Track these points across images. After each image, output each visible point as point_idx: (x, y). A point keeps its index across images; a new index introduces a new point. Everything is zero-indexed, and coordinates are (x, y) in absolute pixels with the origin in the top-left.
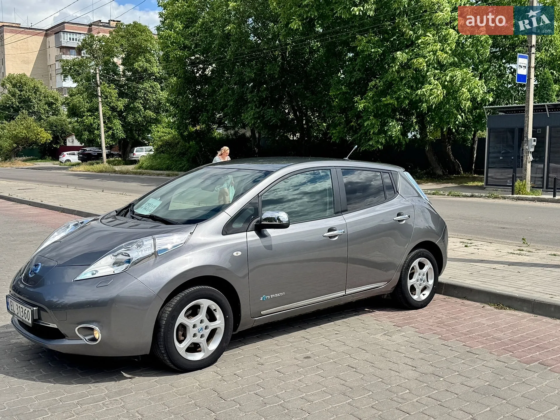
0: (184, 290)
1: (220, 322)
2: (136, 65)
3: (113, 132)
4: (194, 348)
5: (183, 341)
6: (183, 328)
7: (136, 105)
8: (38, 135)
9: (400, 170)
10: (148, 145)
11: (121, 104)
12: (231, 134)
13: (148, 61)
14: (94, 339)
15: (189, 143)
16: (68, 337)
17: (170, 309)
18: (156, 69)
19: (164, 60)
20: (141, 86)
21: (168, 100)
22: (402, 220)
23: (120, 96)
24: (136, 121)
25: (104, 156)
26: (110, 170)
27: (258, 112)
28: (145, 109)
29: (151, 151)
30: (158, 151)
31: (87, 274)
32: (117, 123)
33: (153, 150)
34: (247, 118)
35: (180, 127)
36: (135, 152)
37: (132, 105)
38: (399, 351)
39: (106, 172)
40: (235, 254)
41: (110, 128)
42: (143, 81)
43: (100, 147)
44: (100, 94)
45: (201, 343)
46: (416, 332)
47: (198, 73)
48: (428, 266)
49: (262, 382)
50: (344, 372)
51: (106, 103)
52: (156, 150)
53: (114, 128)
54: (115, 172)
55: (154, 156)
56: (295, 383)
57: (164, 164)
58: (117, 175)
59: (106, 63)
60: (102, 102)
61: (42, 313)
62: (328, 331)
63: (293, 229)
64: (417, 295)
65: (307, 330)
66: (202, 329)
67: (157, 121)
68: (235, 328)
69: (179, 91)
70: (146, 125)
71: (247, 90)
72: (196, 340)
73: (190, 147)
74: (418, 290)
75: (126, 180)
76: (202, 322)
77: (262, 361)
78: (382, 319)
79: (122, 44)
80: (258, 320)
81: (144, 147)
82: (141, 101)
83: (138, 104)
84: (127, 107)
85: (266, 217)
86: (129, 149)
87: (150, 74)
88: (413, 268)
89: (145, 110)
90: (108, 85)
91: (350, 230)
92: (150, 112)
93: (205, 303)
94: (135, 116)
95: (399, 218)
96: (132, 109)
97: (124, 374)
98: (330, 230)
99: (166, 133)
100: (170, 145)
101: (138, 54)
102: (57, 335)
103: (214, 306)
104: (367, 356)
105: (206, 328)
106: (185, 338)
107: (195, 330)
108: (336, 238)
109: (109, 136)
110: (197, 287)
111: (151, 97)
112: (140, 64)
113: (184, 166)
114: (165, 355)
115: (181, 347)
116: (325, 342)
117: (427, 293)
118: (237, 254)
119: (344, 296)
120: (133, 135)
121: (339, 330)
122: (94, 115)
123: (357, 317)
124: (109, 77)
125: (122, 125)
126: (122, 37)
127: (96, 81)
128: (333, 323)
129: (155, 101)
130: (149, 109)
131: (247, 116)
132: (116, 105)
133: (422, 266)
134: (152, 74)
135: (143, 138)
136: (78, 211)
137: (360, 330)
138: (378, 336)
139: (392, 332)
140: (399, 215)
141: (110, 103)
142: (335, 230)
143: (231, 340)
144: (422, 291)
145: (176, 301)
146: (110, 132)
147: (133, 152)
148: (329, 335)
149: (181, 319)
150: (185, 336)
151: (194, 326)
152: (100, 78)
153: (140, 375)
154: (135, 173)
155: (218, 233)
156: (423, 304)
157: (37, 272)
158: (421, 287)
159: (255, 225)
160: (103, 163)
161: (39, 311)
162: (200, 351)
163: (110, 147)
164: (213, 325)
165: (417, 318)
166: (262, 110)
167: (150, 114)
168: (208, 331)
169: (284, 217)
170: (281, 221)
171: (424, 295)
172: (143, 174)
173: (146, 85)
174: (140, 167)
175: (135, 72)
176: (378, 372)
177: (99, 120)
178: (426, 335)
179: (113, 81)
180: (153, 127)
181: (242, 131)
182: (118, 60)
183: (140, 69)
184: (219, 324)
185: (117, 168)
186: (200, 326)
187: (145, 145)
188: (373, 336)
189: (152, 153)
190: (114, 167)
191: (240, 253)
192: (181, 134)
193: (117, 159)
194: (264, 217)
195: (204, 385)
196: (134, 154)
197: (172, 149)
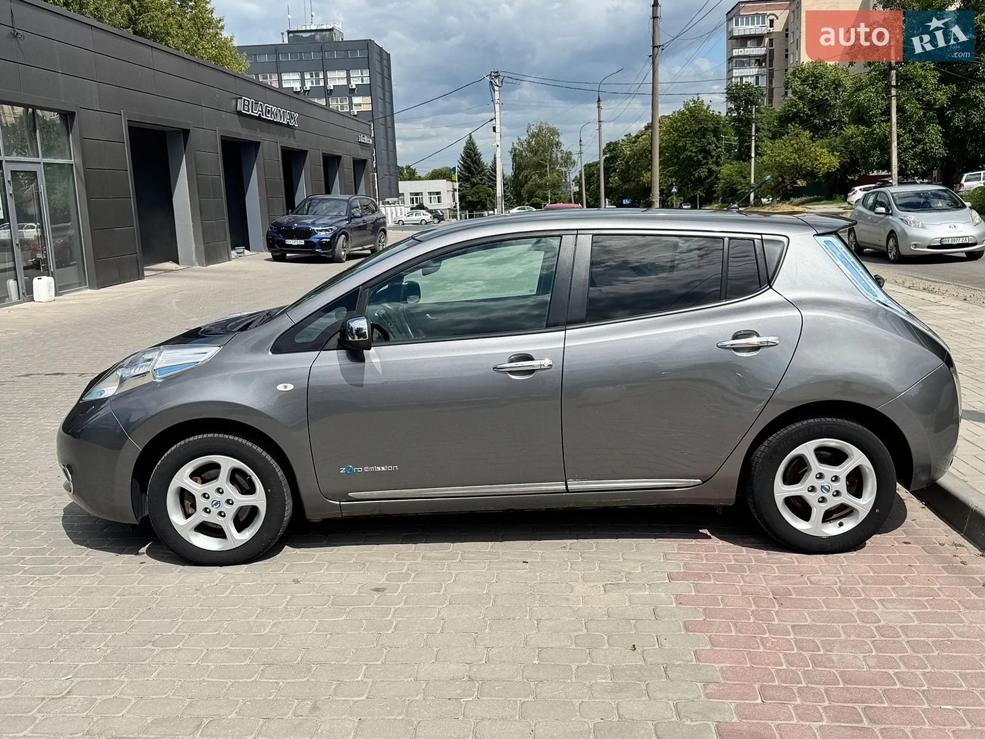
1: (256, 497)
3: (923, 148)
5: (191, 515)
7: (973, 93)
8: (816, 160)
11: (943, 96)
23: (941, 82)
24: (969, 124)
32: (933, 131)
36: (963, 182)
37: (964, 96)
40: (280, 387)
41: (919, 141)
44: (894, 83)
45: (219, 525)
48: (854, 460)
51: (915, 96)
53: (927, 140)
64: (812, 523)
66: (219, 502)
74: (815, 512)
76: (219, 491)
83: (975, 91)
84: (955, 100)
93: (226, 463)
94: (968, 116)
95: (738, 343)
96: (963, 102)
97: (147, 546)
105: (229, 502)
109: (915, 154)
117: (849, 522)
118: (285, 387)
119: (564, 492)
125: (942, 133)
132: (934, 99)
140: (739, 336)
141: (923, 96)
142: (530, 360)
147: (960, 183)
149: (179, 481)
151: (205, 496)
158: (826, 506)
164: (241, 500)
168: (232, 509)
171: (840, 524)
184: (253, 500)
186: (214, 497)
191: (290, 387)
196: (961, 186)
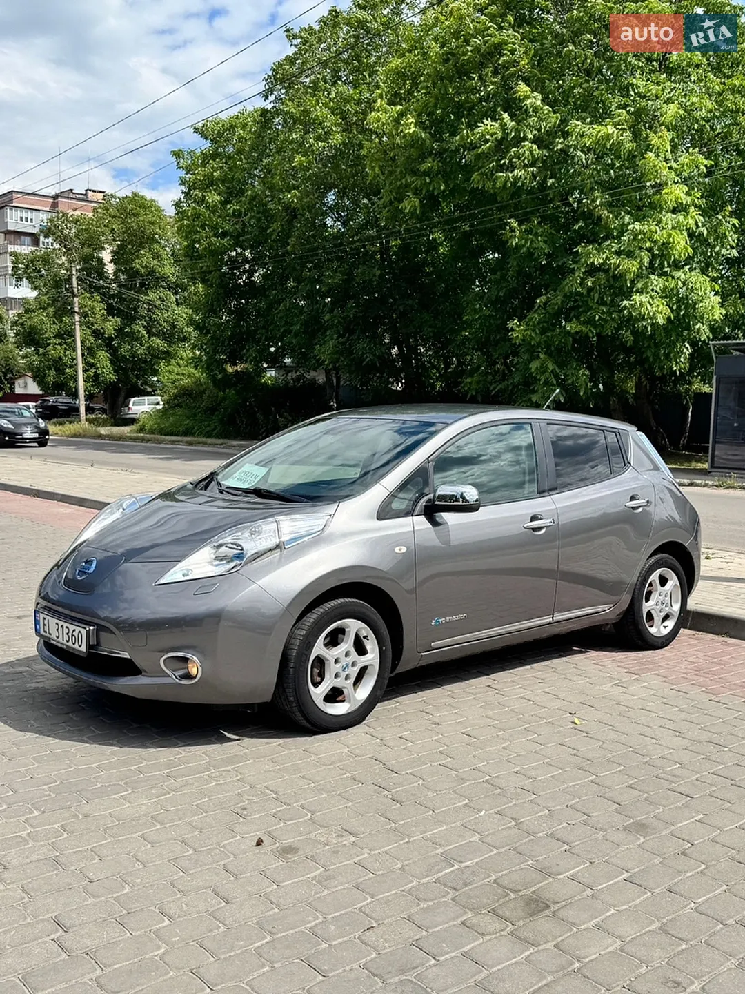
0: (322, 604)
1: (372, 657)
2: (136, 264)
3: (96, 372)
4: (335, 695)
5: (320, 683)
6: (320, 662)
7: (136, 328)
9: (631, 429)
10: (154, 395)
11: (110, 326)
12: (292, 379)
13: (157, 257)
14: (188, 676)
15: (224, 392)
16: (145, 672)
17: (303, 633)
18: (169, 270)
19: (188, 256)
20: (143, 298)
21: (191, 322)
22: (638, 507)
23: (109, 314)
24: (134, 355)
25: (82, 409)
26: (93, 433)
27: (344, 343)
28: (150, 334)
29: (158, 403)
30: (171, 405)
31: (175, 574)
32: (103, 356)
33: (161, 403)
34: (324, 353)
35: (212, 366)
36: (130, 406)
37: (128, 329)
38: (647, 708)
39: (85, 436)
40: (397, 550)
41: (91, 365)
42: (147, 289)
43: (75, 395)
44: (77, 310)
45: (345, 688)
46: (665, 681)
47: (242, 278)
48: (673, 582)
49: (447, 749)
50: (570, 737)
51: (86, 324)
52: (167, 403)
53: (98, 365)
54: (100, 436)
55: (164, 411)
56: (499, 751)
57: (181, 425)
58: (103, 441)
59: (86, 259)
60: (80, 322)
61: (103, 635)
62: (526, 679)
63: (485, 513)
64: (656, 627)
65: (493, 676)
66: (347, 665)
67: (168, 356)
68: (394, 666)
69: (211, 307)
70: (151, 361)
71: (324, 307)
72: (339, 683)
73: (224, 399)
74: (657, 619)
75: (120, 449)
76: (347, 655)
77: (436, 720)
78: (605, 663)
79: (114, 229)
80: (427, 657)
81: (146, 398)
82: (143, 322)
83: (139, 327)
84: (120, 332)
85: (442, 493)
86: (121, 399)
87: (158, 278)
88: (651, 585)
89: (149, 337)
90: (88, 295)
91: (563, 520)
92: (158, 341)
93: (354, 626)
94: (132, 347)
95: (634, 503)
96: (127, 335)
97: (226, 734)
98: (534, 518)
99: (183, 375)
100: (190, 395)
101: (141, 245)
102: (129, 668)
103: (365, 630)
104: (599, 715)
105: (353, 665)
106: (322, 679)
107: (338, 667)
108: (543, 531)
109: (88, 377)
110: (342, 600)
111: (162, 317)
112: (143, 261)
113: (214, 430)
114: (294, 704)
115: (318, 693)
116: (524, 693)
117: (670, 624)
118: (400, 550)
119: (550, 623)
120: (127, 377)
121: (542, 677)
122: (65, 343)
123: (564, 659)
124: (90, 282)
125: (110, 360)
126: (114, 217)
127: (72, 287)
128: (529, 667)
129: (167, 322)
130: (158, 336)
131: (323, 350)
132: (102, 328)
133: (663, 581)
134: (163, 278)
135: (145, 383)
136: (63, 495)
137: (575, 678)
138: (607, 687)
139: (626, 681)
140: (633, 498)
141: (92, 324)
142: (541, 519)
143: (389, 685)
144: (664, 620)
145: (311, 620)
146: (91, 373)
147: (128, 406)
148: (530, 685)
149: (319, 649)
150: (322, 676)
151: (336, 661)
152: (78, 285)
153: (252, 737)
154: (135, 439)
155: (370, 517)
156: (665, 642)
157: (91, 570)
158: (662, 615)
159: (425, 506)
160: (80, 421)
161: (97, 631)
162: (343, 701)
163: (90, 397)
164: (363, 660)
165: (659, 662)
166: (348, 340)
167: (158, 342)
168: (356, 670)
169: (472, 494)
170: (467, 501)
171: (665, 627)
172: (148, 441)
173: (152, 295)
174: (142, 430)
175: (133, 274)
176: (623, 738)
177: (74, 350)
178: (682, 687)
179: (97, 289)
180: (162, 364)
181: (311, 375)
182: (106, 256)
183: (143, 271)
184: (370, 660)
185: (103, 431)
186: (344, 661)
187: (148, 394)
188: (598, 687)
189: (161, 407)
190: (98, 429)
191: (404, 549)
192: (213, 379)
193: (100, 416)
194: (438, 493)
195: (357, 751)
196: (129, 409)
197: (194, 401)
